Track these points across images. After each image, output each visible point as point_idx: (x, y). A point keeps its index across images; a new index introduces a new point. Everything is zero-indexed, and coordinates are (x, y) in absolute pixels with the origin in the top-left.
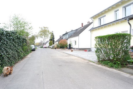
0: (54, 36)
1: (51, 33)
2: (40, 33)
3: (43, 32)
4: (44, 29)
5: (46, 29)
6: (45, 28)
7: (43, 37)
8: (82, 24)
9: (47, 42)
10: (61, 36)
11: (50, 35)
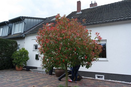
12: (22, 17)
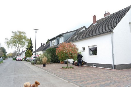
0: (32, 45)
1: (28, 40)
2: (12, 40)
3: (17, 39)
4: (18, 34)
5: (22, 34)
6: (20, 32)
7: (17, 45)
8: (95, 17)
9: (23, 52)
10: (43, 45)
11: (26, 43)
12: (62, 34)
